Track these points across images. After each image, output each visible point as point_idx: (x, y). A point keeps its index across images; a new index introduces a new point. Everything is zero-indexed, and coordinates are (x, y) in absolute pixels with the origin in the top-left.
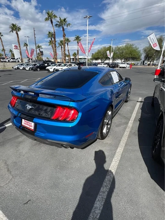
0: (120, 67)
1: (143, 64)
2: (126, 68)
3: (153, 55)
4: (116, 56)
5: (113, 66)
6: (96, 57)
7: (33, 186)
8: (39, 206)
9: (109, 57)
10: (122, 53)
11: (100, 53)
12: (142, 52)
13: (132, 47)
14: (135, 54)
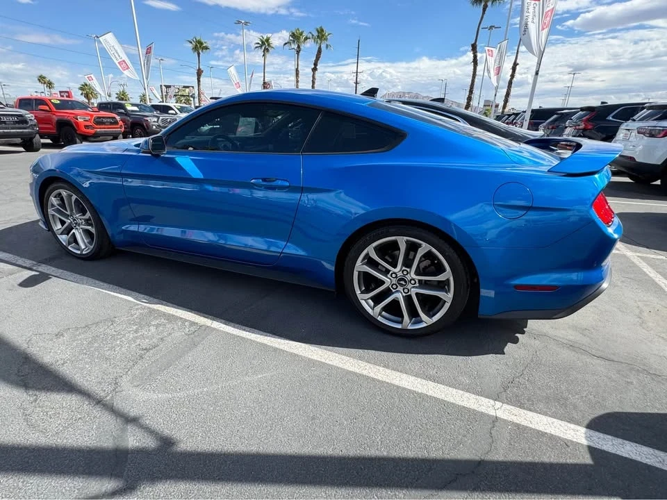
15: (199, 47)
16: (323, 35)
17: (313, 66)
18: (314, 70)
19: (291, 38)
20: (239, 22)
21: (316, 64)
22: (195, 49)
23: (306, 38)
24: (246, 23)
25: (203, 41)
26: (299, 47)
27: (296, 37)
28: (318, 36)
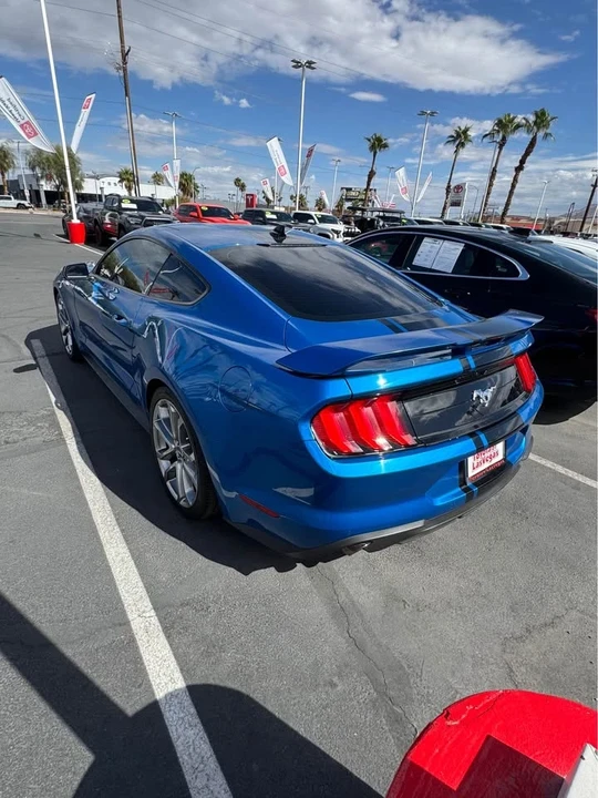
15: (378, 144)
16: (543, 121)
17: (518, 164)
18: (519, 169)
19: (496, 128)
20: (423, 113)
21: (522, 162)
22: (373, 148)
23: (518, 126)
24: (432, 114)
25: (383, 138)
26: (504, 139)
27: (504, 126)
28: (535, 123)
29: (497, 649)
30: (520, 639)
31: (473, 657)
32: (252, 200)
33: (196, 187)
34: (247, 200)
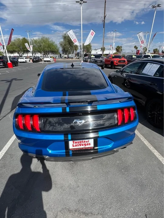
0: (45, 61)
1: (61, 58)
2: (50, 61)
3: (68, 49)
4: (35, 49)
5: (37, 60)
6: (11, 50)
7: (130, 202)
8: (157, 211)
9: (29, 50)
10: (41, 46)
11: (14, 45)
12: (59, 46)
13: (49, 41)
14: (53, 47)
29: (59, 209)
30: (70, 211)
31: (50, 206)
32: (138, 52)
33: (121, 49)
34: (137, 52)
